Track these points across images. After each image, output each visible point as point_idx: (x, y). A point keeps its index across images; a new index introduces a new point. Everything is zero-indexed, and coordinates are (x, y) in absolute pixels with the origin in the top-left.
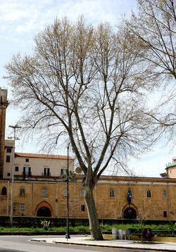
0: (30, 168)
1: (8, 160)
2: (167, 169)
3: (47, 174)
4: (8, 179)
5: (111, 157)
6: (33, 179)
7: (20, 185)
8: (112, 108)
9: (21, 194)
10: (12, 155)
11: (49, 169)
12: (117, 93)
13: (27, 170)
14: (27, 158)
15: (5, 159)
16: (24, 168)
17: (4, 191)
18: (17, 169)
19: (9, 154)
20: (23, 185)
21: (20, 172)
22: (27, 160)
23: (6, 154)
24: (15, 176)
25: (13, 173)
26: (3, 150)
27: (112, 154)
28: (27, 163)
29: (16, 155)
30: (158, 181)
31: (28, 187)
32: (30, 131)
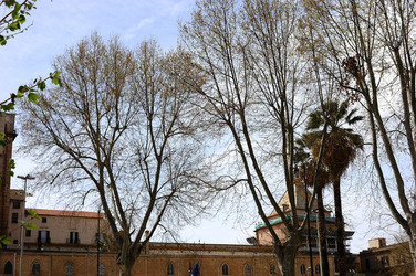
0: (48, 232)
1: (15, 220)
2: (257, 231)
3: (74, 241)
4: (15, 250)
5: (157, 224)
6: (52, 249)
7: (33, 258)
8: (159, 158)
9: (34, 272)
10: (20, 212)
11: (77, 234)
12: (166, 137)
13: (44, 235)
14: (45, 217)
15: (10, 218)
16: (40, 232)
17: (9, 268)
18: (28, 233)
19: (16, 211)
20: (38, 258)
21: (33, 238)
22: (44, 220)
23: (12, 211)
24: (25, 244)
25: (23, 239)
26: (7, 204)
27: (159, 219)
28: (44, 225)
29: (27, 213)
30: (242, 250)
31: (44, 263)
32: (46, 188)
